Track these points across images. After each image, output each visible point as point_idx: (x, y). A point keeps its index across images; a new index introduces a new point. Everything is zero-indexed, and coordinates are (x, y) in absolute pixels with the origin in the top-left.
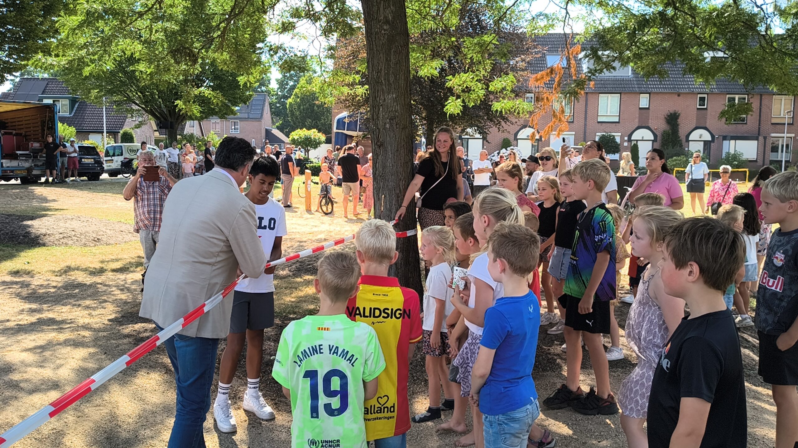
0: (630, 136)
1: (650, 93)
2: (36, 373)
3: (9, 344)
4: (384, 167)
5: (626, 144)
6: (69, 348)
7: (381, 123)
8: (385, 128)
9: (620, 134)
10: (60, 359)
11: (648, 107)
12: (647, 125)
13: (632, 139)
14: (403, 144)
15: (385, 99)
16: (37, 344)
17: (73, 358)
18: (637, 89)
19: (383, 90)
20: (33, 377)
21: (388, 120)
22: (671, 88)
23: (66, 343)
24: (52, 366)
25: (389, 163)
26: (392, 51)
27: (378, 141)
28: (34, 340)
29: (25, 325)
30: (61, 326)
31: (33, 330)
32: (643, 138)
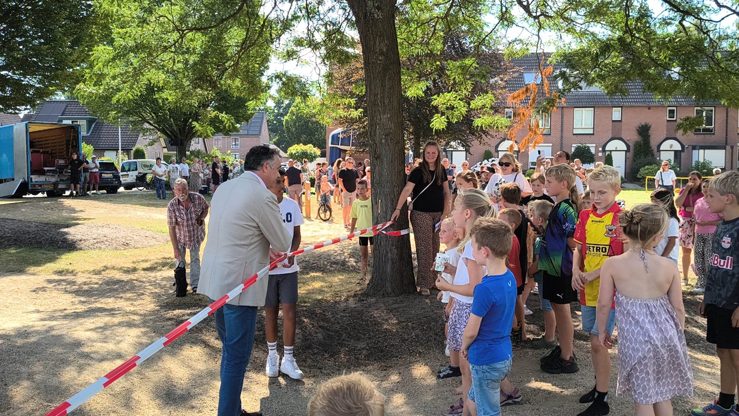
0: (604, 147)
1: (622, 107)
2: (102, 346)
3: (74, 326)
4: (381, 176)
5: (600, 154)
6: (124, 328)
7: (377, 139)
8: (381, 143)
9: (595, 145)
10: (118, 336)
11: (620, 119)
12: (620, 136)
13: (606, 149)
14: (396, 156)
15: (381, 118)
16: (97, 326)
17: (129, 336)
18: (609, 103)
19: (379, 110)
20: (99, 350)
21: (384, 136)
22: (641, 102)
23: (120, 324)
24: (113, 341)
25: (385, 173)
26: (387, 78)
27: (375, 154)
28: (93, 323)
29: (80, 312)
30: (112, 312)
31: (89, 316)
32: (616, 148)
